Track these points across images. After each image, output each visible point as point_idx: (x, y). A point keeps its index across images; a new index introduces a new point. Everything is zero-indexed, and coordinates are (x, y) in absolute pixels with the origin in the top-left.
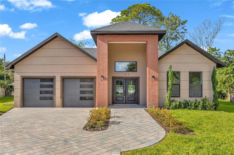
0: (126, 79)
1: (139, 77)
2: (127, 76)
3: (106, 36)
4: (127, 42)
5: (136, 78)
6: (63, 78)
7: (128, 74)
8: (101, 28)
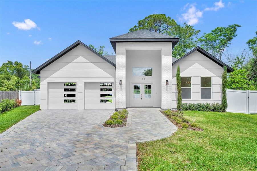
1: (155, 81)
3: (124, 43)
4: (144, 49)
5: (152, 82)
6: (85, 82)
7: (144, 79)
8: (119, 36)
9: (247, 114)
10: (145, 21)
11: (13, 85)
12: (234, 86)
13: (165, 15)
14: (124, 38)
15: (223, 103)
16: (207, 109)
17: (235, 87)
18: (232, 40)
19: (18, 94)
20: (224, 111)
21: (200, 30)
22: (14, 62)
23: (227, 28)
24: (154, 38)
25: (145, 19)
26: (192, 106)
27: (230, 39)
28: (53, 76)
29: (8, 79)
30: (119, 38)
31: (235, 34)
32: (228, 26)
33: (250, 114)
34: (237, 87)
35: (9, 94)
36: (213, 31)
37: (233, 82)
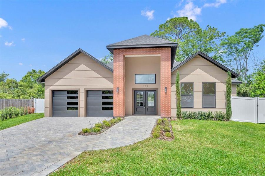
0: (145, 91)
1: (158, 89)
2: (146, 87)
3: (122, 50)
4: (146, 55)
5: (155, 90)
6: (87, 90)
7: (147, 86)
8: (117, 43)
9: (256, 123)
10: (165, 25)
11: (34, 93)
12: (258, 92)
13: (187, 18)
14: (121, 45)
15: (227, 111)
16: (209, 117)
17: (260, 93)
18: (259, 42)
19: (33, 102)
20: (228, 120)
21: (225, 33)
22: (37, 71)
23: (253, 29)
24: (151, 43)
25: (166, 23)
26: (193, 114)
27: (257, 41)
28: (56, 84)
29: (31, 87)
30: (116, 45)
31: (261, 36)
32: (253, 27)
33: (259, 123)
34: (262, 94)
35: (24, 102)
36: (237, 33)
37: (258, 88)
